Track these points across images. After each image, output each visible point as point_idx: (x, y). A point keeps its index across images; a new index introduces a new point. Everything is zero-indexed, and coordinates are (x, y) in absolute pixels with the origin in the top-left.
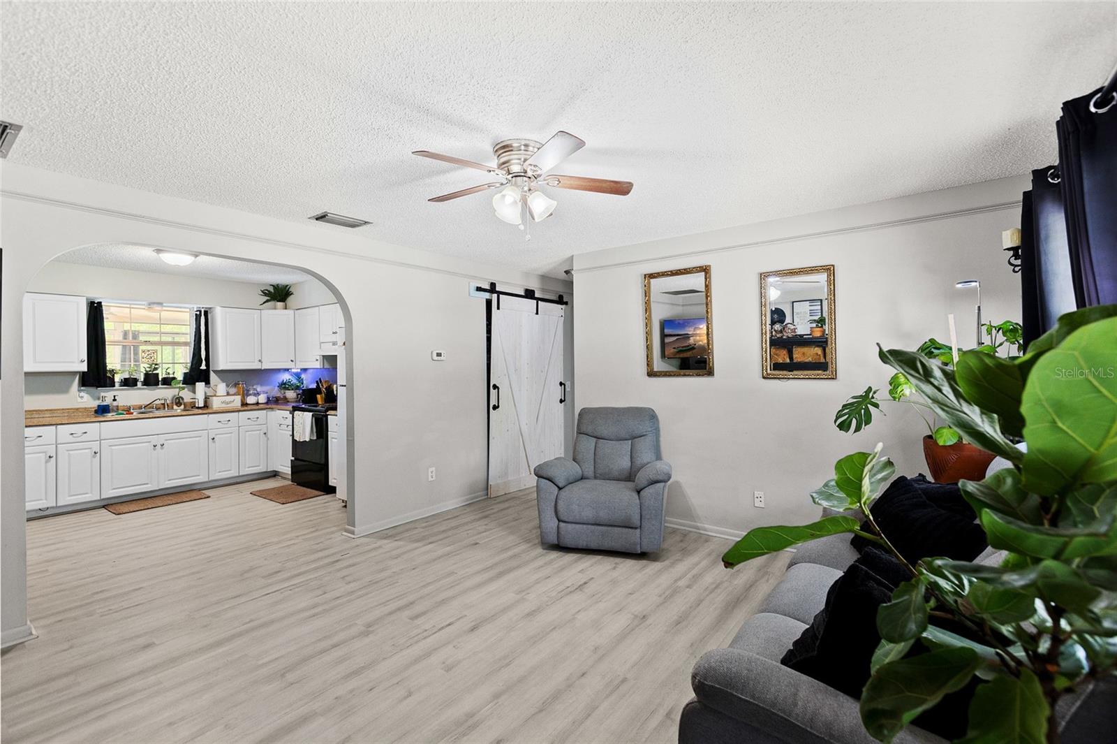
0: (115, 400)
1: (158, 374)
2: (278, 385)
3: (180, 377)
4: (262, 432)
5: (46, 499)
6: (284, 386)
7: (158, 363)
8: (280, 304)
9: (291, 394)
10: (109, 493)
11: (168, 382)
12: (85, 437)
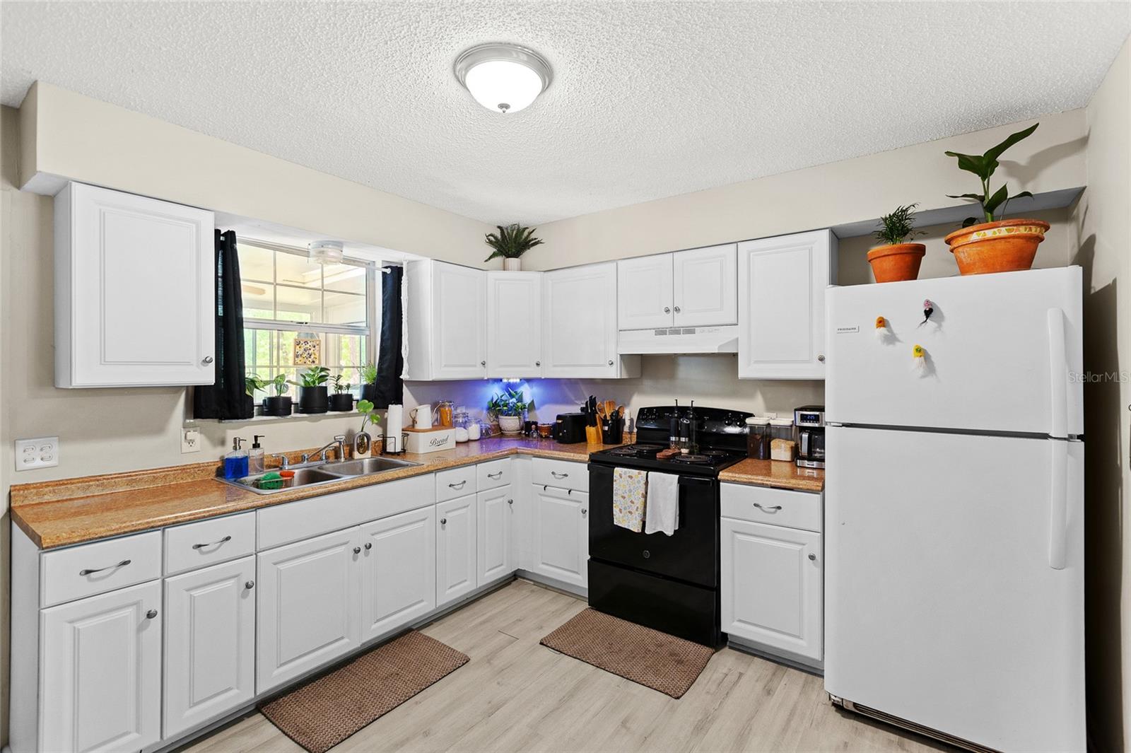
0: (256, 446)
1: (325, 388)
2: (485, 404)
3: (357, 394)
4: (506, 499)
5: (138, 731)
6: (496, 408)
7: (323, 365)
8: (513, 262)
9: (510, 423)
10: (275, 677)
11: (342, 403)
12: (227, 550)
